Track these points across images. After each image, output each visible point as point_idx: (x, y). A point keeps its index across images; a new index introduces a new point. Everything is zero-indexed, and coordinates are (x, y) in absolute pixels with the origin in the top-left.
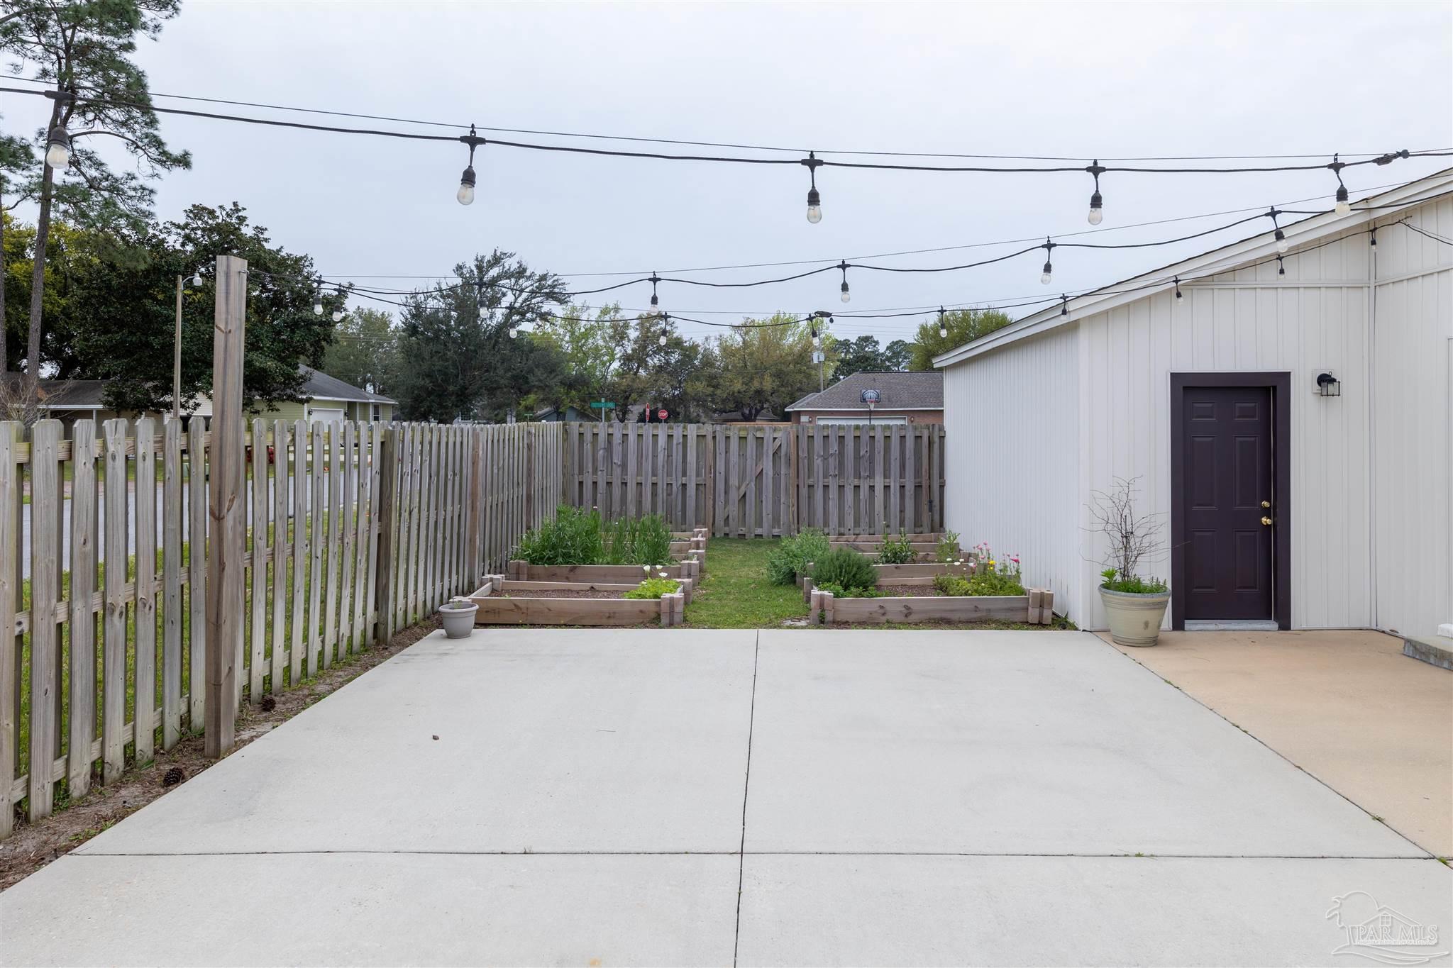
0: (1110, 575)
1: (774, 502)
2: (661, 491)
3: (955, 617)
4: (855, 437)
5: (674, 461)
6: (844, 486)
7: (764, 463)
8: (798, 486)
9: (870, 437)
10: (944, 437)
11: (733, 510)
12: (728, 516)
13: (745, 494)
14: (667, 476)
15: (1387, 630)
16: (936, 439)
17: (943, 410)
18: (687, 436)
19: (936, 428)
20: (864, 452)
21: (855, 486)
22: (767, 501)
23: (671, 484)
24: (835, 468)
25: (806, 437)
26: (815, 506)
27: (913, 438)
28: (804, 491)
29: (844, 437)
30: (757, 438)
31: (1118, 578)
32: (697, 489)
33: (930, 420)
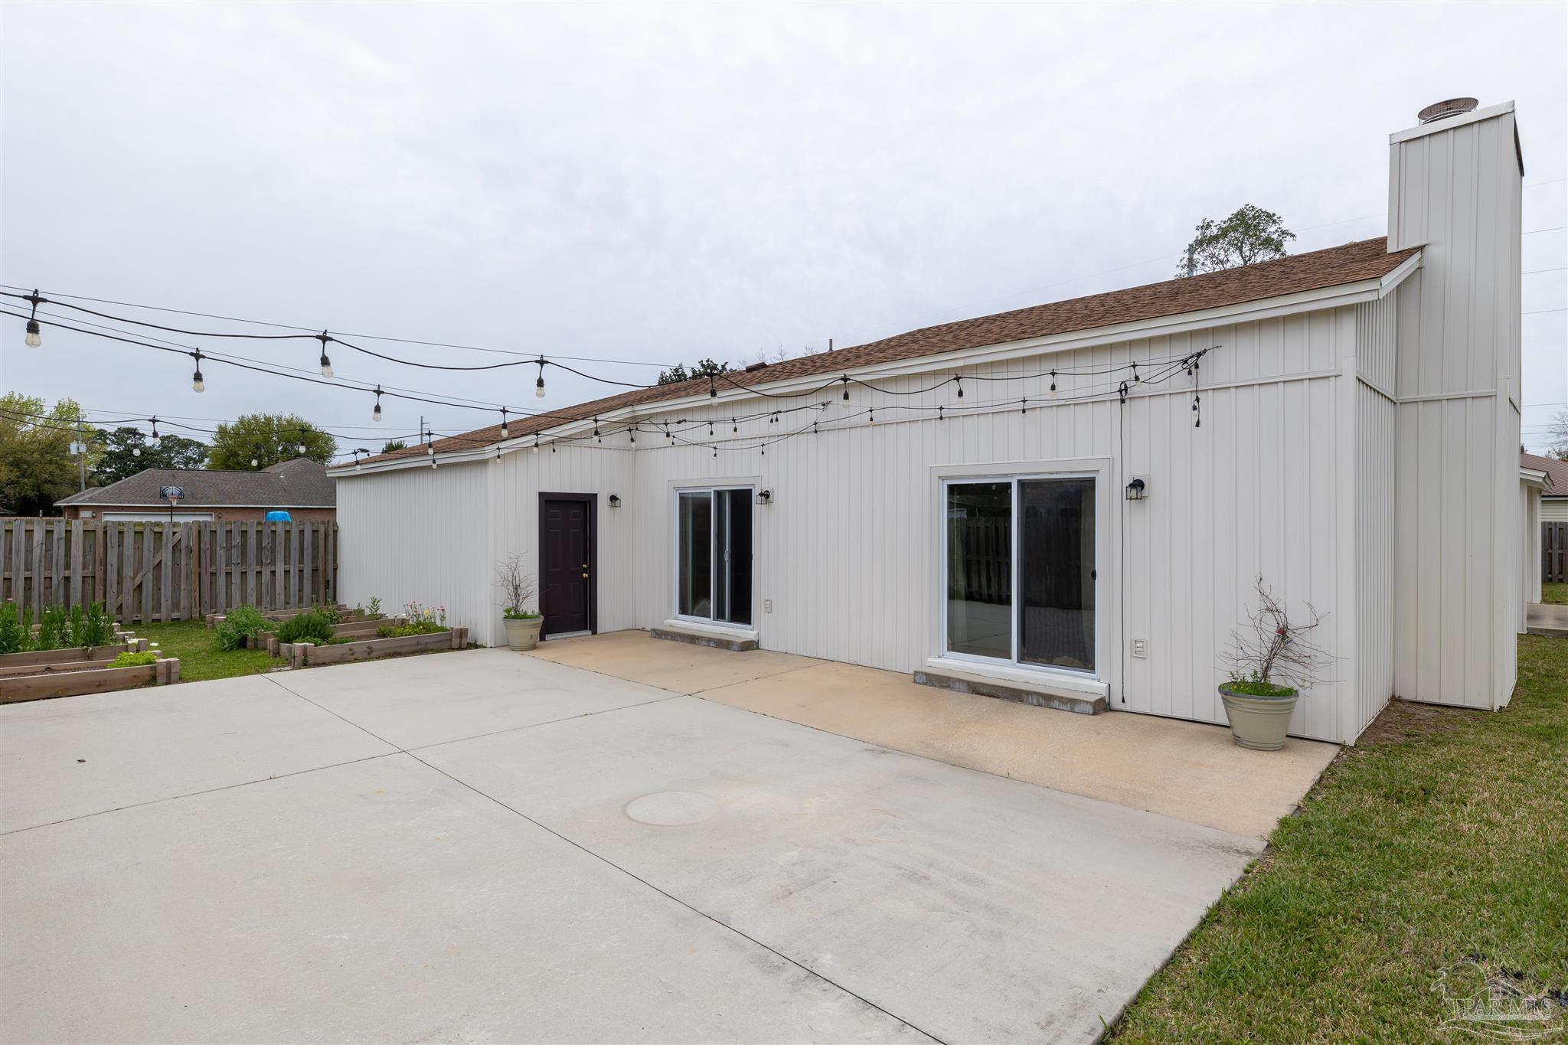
0: (508, 611)
1: (173, 589)
2: (37, 585)
3: (404, 650)
4: (257, 531)
5: (55, 555)
6: (246, 572)
7: (164, 555)
8: (200, 574)
9: (272, 531)
10: (337, 531)
11: (128, 599)
12: (122, 604)
13: (141, 583)
14: (45, 570)
15: (640, 628)
16: (331, 533)
17: (335, 509)
18: (70, 531)
19: (331, 524)
20: (266, 544)
21: (257, 572)
22: (166, 589)
23: (51, 578)
24: (238, 558)
25: (208, 531)
26: (218, 590)
27: (310, 532)
28: (206, 579)
29: (246, 531)
30: (155, 533)
31: (513, 613)
32: (83, 581)
33: (324, 517)
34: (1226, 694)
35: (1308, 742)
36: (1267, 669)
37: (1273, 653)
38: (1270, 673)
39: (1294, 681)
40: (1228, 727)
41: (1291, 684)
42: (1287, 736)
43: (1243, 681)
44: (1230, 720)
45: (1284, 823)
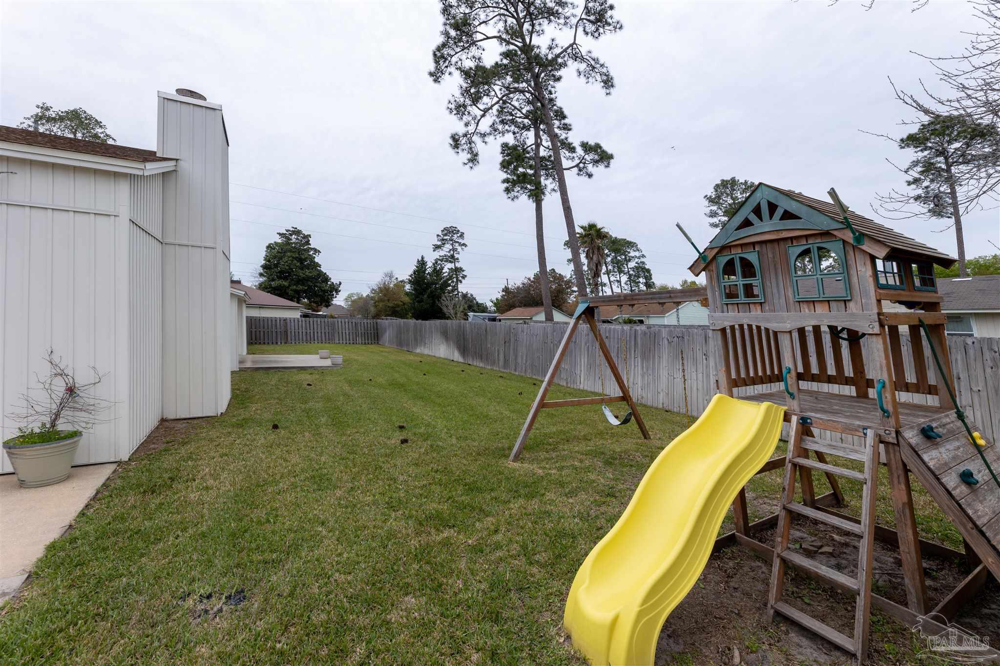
34: (10, 448)
35: (92, 467)
36: (55, 419)
37: (62, 406)
38: (57, 423)
39: (79, 425)
40: (14, 473)
41: (77, 428)
42: (72, 467)
43: (32, 433)
44: (14, 469)
45: (52, 548)
